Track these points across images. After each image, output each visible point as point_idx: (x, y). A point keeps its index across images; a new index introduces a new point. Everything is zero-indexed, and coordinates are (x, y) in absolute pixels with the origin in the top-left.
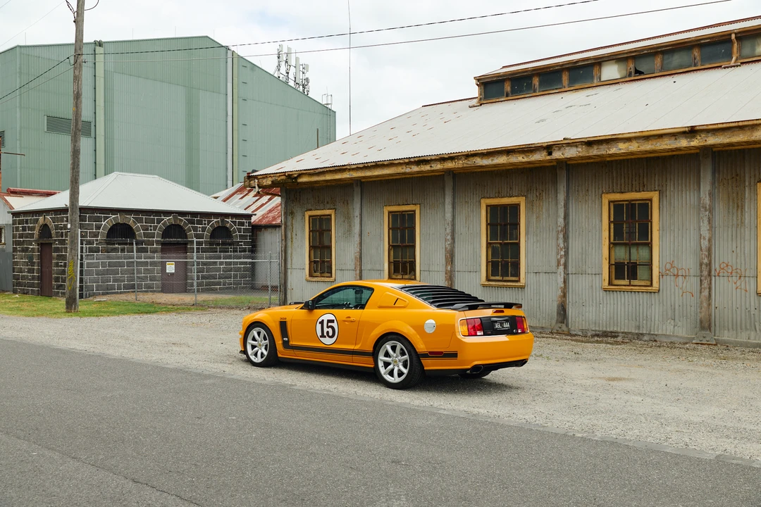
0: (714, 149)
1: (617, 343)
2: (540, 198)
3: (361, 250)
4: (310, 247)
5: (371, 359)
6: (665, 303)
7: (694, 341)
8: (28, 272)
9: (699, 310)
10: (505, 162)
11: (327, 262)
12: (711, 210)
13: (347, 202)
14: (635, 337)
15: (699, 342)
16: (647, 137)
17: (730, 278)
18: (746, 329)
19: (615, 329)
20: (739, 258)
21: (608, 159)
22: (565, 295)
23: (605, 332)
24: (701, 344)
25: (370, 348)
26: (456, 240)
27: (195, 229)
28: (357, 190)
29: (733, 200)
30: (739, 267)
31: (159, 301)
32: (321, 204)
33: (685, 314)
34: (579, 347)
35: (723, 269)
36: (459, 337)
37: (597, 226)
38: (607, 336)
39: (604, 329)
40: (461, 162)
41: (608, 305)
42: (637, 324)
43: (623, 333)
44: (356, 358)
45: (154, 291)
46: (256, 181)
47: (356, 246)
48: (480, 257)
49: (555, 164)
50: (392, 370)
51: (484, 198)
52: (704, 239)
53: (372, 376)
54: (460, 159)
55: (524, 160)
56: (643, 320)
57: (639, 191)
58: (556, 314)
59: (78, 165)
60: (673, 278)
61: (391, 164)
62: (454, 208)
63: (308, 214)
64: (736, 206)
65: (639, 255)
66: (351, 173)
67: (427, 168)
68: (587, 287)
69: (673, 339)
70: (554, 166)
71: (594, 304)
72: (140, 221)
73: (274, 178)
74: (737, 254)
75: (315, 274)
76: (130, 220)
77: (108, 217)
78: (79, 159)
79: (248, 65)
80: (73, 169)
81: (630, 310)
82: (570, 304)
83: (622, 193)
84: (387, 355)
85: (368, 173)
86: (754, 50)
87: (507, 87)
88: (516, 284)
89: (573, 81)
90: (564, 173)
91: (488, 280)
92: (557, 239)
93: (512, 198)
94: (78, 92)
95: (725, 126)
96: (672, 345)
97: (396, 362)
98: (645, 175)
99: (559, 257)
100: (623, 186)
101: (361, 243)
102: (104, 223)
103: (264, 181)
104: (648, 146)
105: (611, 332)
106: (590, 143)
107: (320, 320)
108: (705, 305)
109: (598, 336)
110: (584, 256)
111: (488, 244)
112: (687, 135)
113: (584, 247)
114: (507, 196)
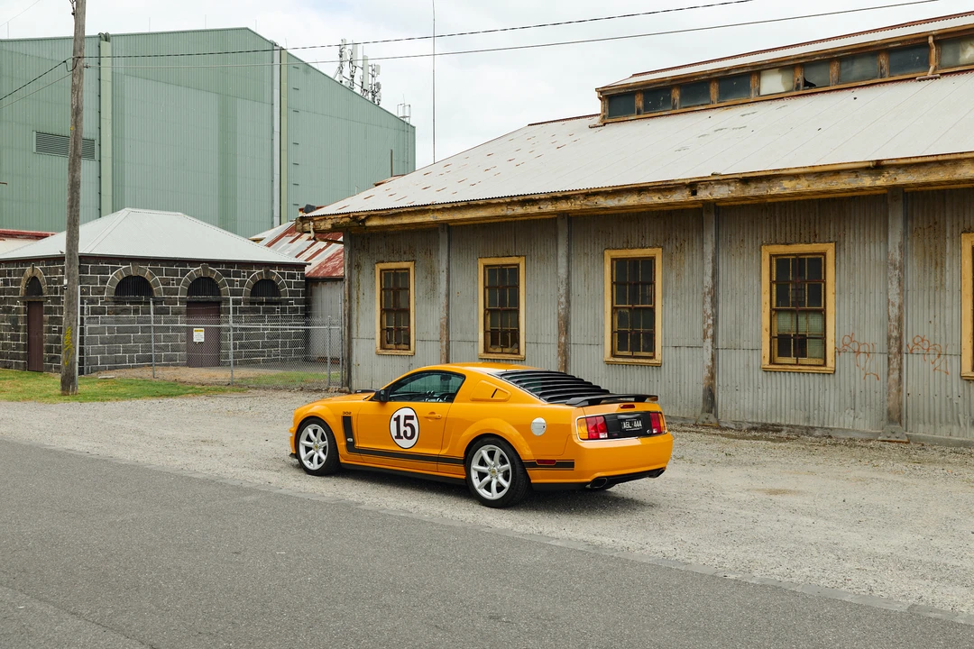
0: (906, 190)
1: (780, 440)
2: (680, 249)
3: (448, 315)
4: (383, 311)
5: (461, 468)
6: (842, 389)
7: (880, 438)
8: (11, 339)
9: (886, 398)
10: (636, 203)
11: (404, 329)
12: (902, 268)
13: (430, 252)
14: (804, 431)
15: (886, 439)
16: (820, 174)
17: (926, 357)
18: (947, 422)
19: (778, 421)
20: (938, 330)
21: (769, 200)
22: (713, 377)
23: (765, 424)
24: (889, 441)
25: (460, 454)
26: (572, 303)
27: (231, 283)
28: (444, 238)
29: (931, 255)
30: (938, 343)
31: (183, 379)
32: (396, 254)
33: (868, 402)
34: (732, 446)
35: (917, 344)
36: (576, 441)
37: (755, 287)
38: (767, 430)
39: (764, 421)
40: (578, 202)
41: (770, 390)
42: (807, 415)
43: (788, 426)
44: (442, 466)
45: (177, 365)
46: (312, 224)
47: (442, 309)
48: (603, 325)
49: (700, 205)
50: (490, 483)
51: (608, 248)
52: (893, 305)
53: (462, 490)
54: (578, 199)
55: (660, 201)
56: (814, 410)
57: (810, 243)
58: (701, 400)
59: (78, 202)
60: (852, 355)
61: (488, 204)
62: (569, 261)
63: (379, 267)
64: (934, 263)
65: (809, 325)
66: (436, 215)
67: (534, 209)
68: (742, 366)
69: (853, 435)
70: (699, 208)
71: (751, 389)
72: (159, 272)
73: (334, 221)
74: (935, 325)
75: (389, 346)
76: (146, 272)
77: (116, 268)
78: (78, 194)
79: (301, 67)
80: (71, 207)
81: (797, 397)
82: (720, 388)
83: (788, 244)
84: (482, 462)
85: (458, 216)
86: (958, 57)
87: (639, 102)
88: (651, 361)
89: (724, 94)
90: (712, 218)
91: (613, 355)
92: (704, 304)
93: (646, 250)
94: (77, 107)
95: (919, 160)
96: (851, 444)
97: (494, 472)
98: (817, 221)
99: (705, 326)
100: (788, 235)
101: (448, 306)
102: (111, 276)
103: (322, 224)
104: (820, 185)
105: (773, 425)
106: (746, 180)
107: (395, 416)
108: (894, 390)
109: (755, 429)
110: (738, 325)
111: (614, 309)
112: (871, 172)
113: (738, 314)
114: (638, 247)
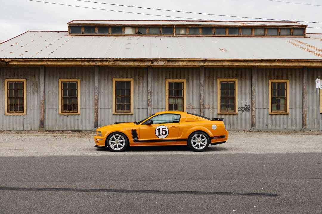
2: (140, 79)
3: (44, 99)
4: (8, 98)
10: (132, 64)
11: (20, 105)
12: (204, 87)
13: (35, 76)
16: (190, 61)
17: (209, 109)
21: (168, 67)
26: (100, 95)
28: (42, 71)
29: (210, 84)
30: (212, 105)
32: (16, 76)
35: (207, 106)
37: (164, 91)
40: (111, 63)
47: (41, 97)
48: (112, 102)
49: (147, 66)
51: (114, 78)
52: (202, 96)
54: (111, 61)
55: (141, 64)
57: (179, 79)
60: (191, 109)
61: (74, 60)
62: (99, 81)
63: (7, 81)
64: (211, 86)
65: (178, 101)
66: (47, 62)
67: (94, 64)
74: (211, 101)
75: (11, 111)
83: (173, 79)
86: (180, 32)
87: (83, 30)
88: (130, 113)
90: (151, 70)
91: (116, 112)
92: (148, 96)
93: (128, 79)
95: (216, 60)
98: (181, 73)
99: (149, 102)
100: (173, 76)
101: (44, 96)
104: (190, 64)
106: (169, 61)
110: (158, 102)
111: (116, 97)
112: (203, 61)
113: (158, 99)
114: (125, 78)
